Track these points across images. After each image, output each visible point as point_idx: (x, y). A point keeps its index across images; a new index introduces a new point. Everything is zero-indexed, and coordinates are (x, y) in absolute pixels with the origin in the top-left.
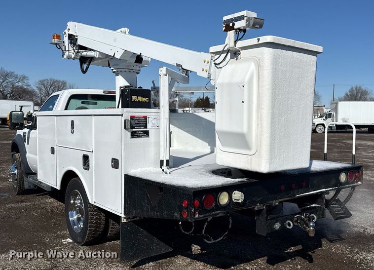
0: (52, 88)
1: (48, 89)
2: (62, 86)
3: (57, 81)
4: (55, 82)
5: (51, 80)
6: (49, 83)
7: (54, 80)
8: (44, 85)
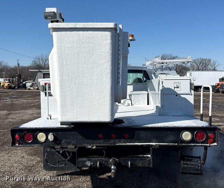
0: (201, 64)
1: (199, 65)
2: (208, 63)
3: (204, 59)
4: (203, 60)
5: (200, 59)
6: (199, 61)
7: (202, 59)
8: (196, 63)
